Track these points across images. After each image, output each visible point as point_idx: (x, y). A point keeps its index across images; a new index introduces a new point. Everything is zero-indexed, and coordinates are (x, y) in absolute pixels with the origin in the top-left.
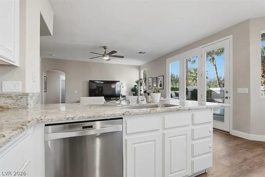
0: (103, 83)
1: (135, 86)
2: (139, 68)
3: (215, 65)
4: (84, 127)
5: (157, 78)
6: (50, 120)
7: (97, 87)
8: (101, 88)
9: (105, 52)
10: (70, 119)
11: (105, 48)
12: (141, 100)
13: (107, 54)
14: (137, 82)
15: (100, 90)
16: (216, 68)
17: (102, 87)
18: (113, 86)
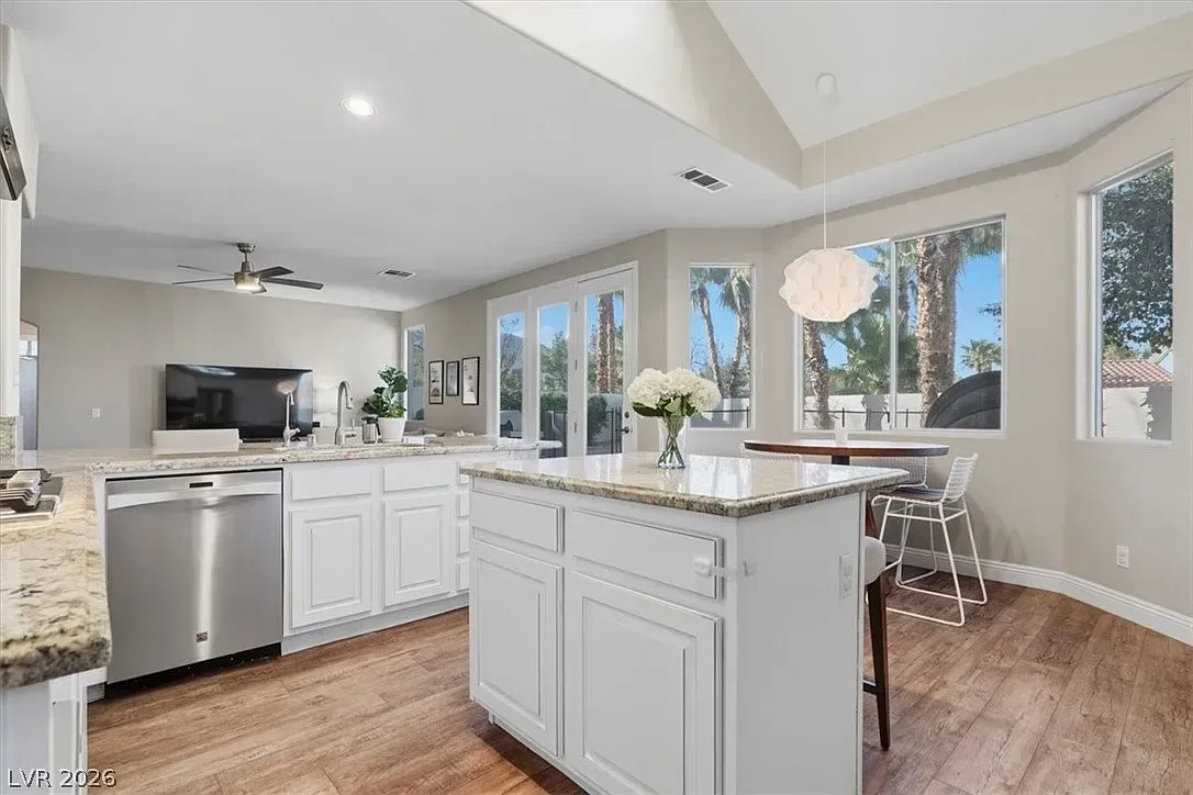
0: (232, 374)
1: (380, 390)
2: (396, 320)
3: (708, 317)
4: (192, 486)
5: (458, 362)
6: (120, 470)
7: (201, 390)
8: (220, 396)
9: (245, 265)
10: (163, 467)
11: (243, 248)
12: (347, 436)
13: (253, 275)
14: (386, 376)
15: (219, 406)
16: (711, 327)
17: (227, 393)
18: (284, 388)
